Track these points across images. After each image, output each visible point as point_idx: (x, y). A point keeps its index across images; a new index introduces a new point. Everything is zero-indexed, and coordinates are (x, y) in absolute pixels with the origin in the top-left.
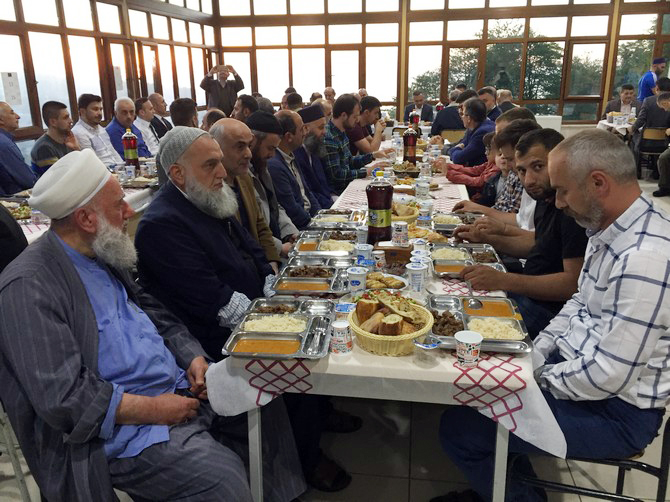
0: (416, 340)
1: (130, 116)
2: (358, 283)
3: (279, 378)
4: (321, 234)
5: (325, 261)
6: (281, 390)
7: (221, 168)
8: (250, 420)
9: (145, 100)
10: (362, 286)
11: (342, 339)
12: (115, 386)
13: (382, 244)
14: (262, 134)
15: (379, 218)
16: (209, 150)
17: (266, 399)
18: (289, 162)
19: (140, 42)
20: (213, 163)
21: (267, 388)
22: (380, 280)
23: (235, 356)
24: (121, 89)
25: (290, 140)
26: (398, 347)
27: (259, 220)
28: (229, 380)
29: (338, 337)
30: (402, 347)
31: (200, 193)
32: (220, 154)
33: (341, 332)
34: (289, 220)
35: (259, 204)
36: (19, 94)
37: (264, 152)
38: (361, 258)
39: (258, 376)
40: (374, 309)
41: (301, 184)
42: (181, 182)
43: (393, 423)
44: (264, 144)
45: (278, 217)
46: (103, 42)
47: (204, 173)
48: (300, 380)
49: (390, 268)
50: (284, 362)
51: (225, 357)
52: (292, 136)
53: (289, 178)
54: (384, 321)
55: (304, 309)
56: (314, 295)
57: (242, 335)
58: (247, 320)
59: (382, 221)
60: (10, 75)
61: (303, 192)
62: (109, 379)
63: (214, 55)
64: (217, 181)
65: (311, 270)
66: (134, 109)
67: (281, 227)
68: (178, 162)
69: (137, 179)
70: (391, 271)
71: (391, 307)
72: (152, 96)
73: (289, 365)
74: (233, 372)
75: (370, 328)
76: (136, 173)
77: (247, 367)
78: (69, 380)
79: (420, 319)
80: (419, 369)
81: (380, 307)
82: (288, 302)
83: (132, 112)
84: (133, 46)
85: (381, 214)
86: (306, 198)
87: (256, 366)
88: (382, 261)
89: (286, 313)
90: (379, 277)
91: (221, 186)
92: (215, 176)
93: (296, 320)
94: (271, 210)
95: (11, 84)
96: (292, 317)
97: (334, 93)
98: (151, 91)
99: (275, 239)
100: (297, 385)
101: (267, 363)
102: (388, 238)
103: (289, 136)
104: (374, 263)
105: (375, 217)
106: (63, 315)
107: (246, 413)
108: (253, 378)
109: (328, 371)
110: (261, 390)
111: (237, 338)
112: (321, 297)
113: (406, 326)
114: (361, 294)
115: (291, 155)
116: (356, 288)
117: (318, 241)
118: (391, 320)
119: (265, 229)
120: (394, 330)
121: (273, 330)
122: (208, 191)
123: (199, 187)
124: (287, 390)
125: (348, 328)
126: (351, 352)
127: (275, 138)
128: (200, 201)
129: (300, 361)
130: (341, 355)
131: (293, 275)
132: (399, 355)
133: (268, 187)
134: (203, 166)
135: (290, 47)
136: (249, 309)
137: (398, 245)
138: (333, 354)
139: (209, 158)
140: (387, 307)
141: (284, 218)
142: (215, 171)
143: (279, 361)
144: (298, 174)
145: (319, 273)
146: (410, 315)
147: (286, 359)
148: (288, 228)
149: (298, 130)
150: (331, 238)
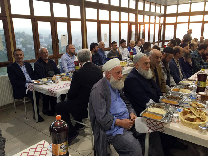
0: (200, 125)
1: (133, 45)
2: (187, 104)
3: (155, 126)
4: (182, 86)
5: (180, 95)
6: (156, 130)
7: (149, 65)
8: (146, 136)
9: (139, 41)
10: (188, 105)
11: (175, 119)
12: (115, 117)
13: (200, 93)
14: (168, 54)
15: (201, 84)
16: (146, 60)
17: (151, 131)
18: (177, 62)
19: (140, 24)
20: (147, 63)
21: (152, 128)
22: (196, 105)
23: (143, 117)
24: (133, 37)
25: (178, 56)
26: (193, 126)
27: (162, 79)
28: (141, 123)
29: (174, 118)
30: (195, 126)
31: (142, 71)
32: (149, 61)
33: (175, 117)
34: (174, 81)
35: (164, 75)
36: (107, 39)
37: (168, 59)
38: (192, 96)
39: (149, 124)
40: (189, 112)
41: (180, 69)
42: (137, 68)
43: (198, 152)
44: (168, 57)
45: (170, 79)
46: (130, 24)
47: (144, 66)
48: (161, 128)
49: (201, 101)
50: (157, 122)
51: (140, 116)
52: (179, 54)
53: (176, 67)
54: (189, 117)
55: (167, 108)
56: (172, 105)
57: (146, 112)
58: (149, 108)
59: (202, 85)
60: (106, 34)
61: (180, 72)
62: (113, 115)
63: (162, 26)
64: (147, 68)
65: (174, 97)
66: (135, 43)
67: (170, 82)
68: (137, 62)
69: (132, 64)
70: (201, 102)
71: (194, 113)
72: (141, 39)
73: (158, 123)
74: (142, 121)
75: (185, 118)
76: (132, 62)
77: (146, 121)
78: (103, 113)
79: (204, 119)
80: (199, 134)
81: (191, 112)
82: (163, 105)
83: (134, 44)
84: (138, 25)
85: (202, 83)
86: (181, 74)
87: (148, 121)
88: (199, 98)
89: (161, 108)
90: (197, 103)
91: (148, 70)
92: (147, 67)
93: (163, 111)
94: (168, 77)
95: (106, 36)
96: (162, 110)
97: (204, 38)
98: (141, 37)
99: (167, 86)
100: (160, 129)
101: (152, 121)
102: (203, 91)
103: (178, 54)
104: (196, 99)
105: (199, 84)
106: (104, 97)
107: (145, 133)
108: (147, 124)
109: (169, 128)
110: (150, 128)
111: (145, 112)
112: (174, 106)
113: (198, 120)
114: (187, 107)
115: (178, 60)
116: (186, 105)
117: (180, 89)
118: (192, 117)
119: (164, 82)
120: (192, 120)
121: (156, 112)
122: (144, 71)
123: (142, 70)
124: (157, 130)
125: (178, 116)
126: (178, 124)
127: (172, 55)
128: (142, 73)
129: (161, 122)
130: (174, 124)
131: (168, 98)
132: (194, 128)
133: (168, 69)
134: (144, 64)
135: (189, 22)
136: (151, 105)
137: (206, 94)
138: (172, 123)
139: (146, 62)
140: (193, 113)
141: (172, 80)
142: (147, 65)
143: (155, 121)
144: (179, 66)
145: (176, 98)
146: (200, 117)
147: (157, 121)
148: (173, 83)
149: (181, 53)
150: (185, 88)
